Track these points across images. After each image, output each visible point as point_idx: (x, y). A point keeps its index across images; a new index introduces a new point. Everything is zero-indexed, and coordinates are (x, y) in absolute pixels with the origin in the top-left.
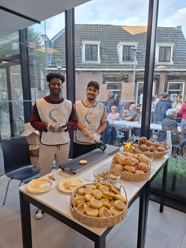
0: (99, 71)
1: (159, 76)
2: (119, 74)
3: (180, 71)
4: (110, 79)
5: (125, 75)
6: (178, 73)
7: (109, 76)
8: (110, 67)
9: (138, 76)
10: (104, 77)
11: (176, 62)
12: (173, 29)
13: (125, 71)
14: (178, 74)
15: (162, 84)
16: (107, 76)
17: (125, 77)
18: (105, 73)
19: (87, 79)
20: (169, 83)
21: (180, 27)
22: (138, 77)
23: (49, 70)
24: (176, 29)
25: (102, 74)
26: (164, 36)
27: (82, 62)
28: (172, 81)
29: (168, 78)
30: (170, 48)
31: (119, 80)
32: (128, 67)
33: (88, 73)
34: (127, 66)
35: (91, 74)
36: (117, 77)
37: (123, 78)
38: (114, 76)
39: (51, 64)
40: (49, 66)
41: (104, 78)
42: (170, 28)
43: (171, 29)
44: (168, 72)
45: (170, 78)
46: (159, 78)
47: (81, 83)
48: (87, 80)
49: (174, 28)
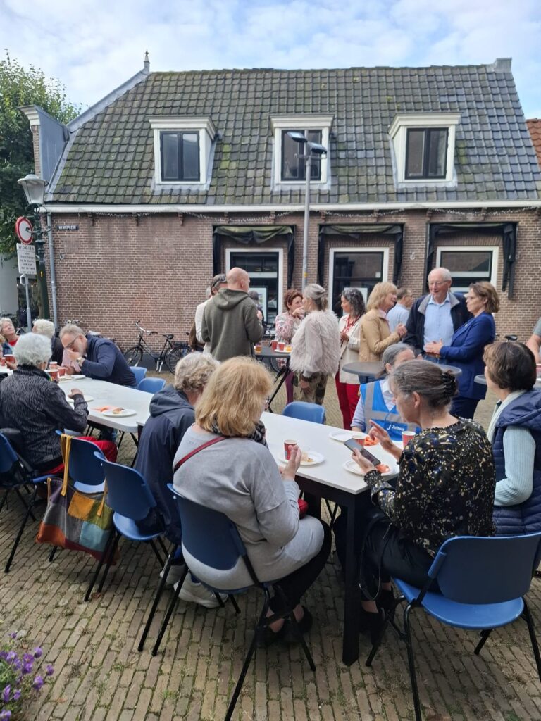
0: (199, 213)
1: (402, 225)
2: (269, 223)
3: (479, 209)
4: (236, 238)
5: (283, 226)
6: (471, 214)
7: (232, 229)
8: (236, 199)
9: (327, 229)
10: (216, 231)
11: (469, 177)
12: (482, 70)
13: (282, 212)
14: (471, 217)
15: (414, 253)
16: (226, 228)
17: (283, 230)
18: (222, 221)
19: (166, 239)
20: (439, 250)
21: (505, 62)
22: (330, 232)
23: (46, 213)
24: (493, 71)
25: (210, 222)
26: (444, 96)
27: (152, 186)
28: (451, 242)
29: (434, 233)
30: (446, 132)
31: (263, 240)
32: (296, 200)
33: (168, 219)
34: (296, 196)
35: (177, 223)
36: (257, 233)
37: (276, 235)
38: (248, 229)
39: (53, 194)
40: (47, 200)
41: (214, 235)
42: (470, 67)
43: (475, 71)
44: (434, 212)
45: (441, 231)
46: (401, 234)
47: (146, 253)
48: (166, 242)
49: (484, 66)
